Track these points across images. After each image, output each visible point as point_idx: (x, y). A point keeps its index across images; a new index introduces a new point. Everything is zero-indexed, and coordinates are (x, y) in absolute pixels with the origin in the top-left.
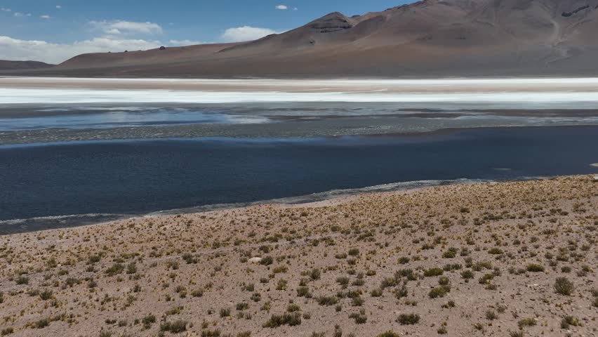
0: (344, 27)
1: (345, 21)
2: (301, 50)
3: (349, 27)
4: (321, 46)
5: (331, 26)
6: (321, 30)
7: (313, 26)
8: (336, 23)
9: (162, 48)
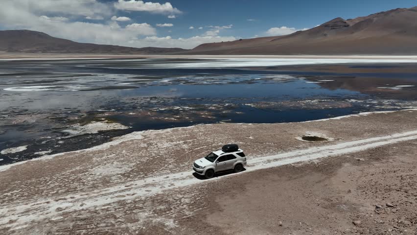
0: (345, 26)
1: (345, 23)
2: (319, 39)
3: (348, 26)
4: (332, 37)
5: (336, 25)
6: (330, 28)
7: (326, 26)
8: (339, 24)
9: (241, 40)
